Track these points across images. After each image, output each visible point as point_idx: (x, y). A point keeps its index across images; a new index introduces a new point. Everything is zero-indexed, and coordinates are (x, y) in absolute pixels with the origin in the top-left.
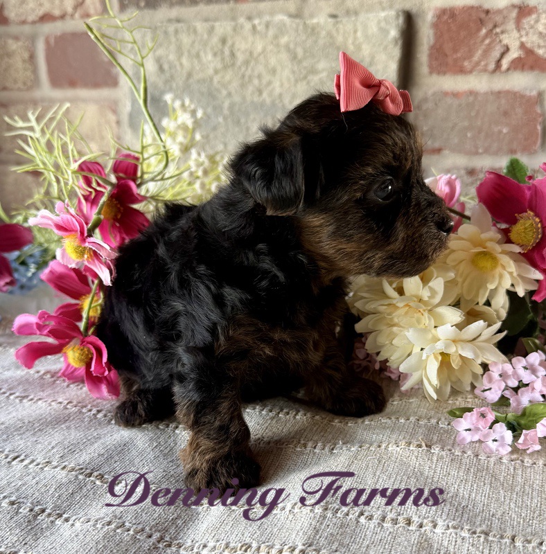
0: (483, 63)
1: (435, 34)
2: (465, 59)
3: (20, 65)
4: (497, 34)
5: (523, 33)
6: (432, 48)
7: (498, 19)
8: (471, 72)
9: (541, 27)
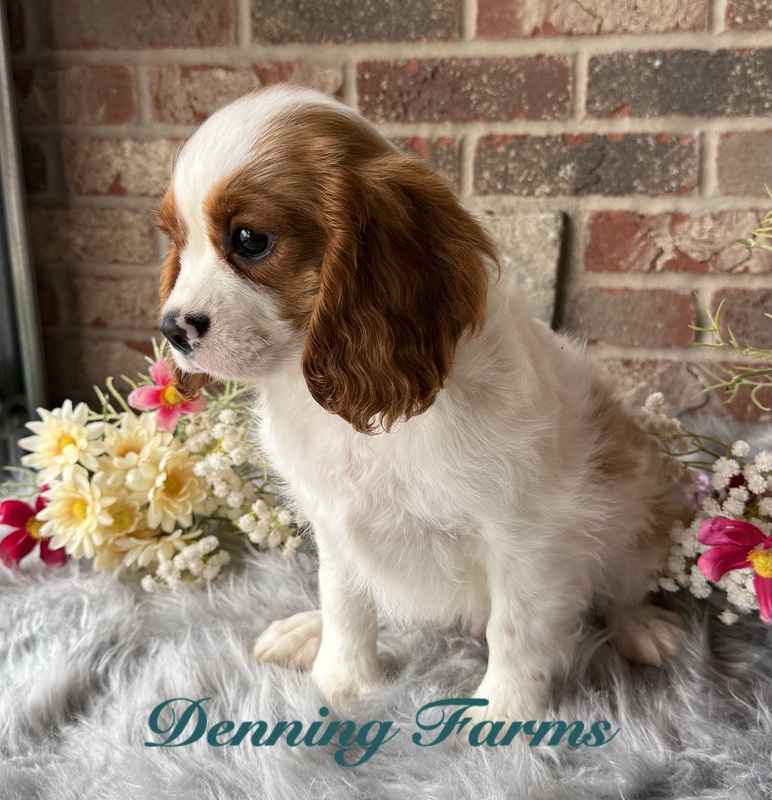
0: (638, 264)
1: (592, 235)
2: (620, 259)
3: (137, 238)
4: (651, 238)
5: (676, 238)
6: (589, 247)
7: (653, 224)
8: (626, 271)
9: (694, 233)
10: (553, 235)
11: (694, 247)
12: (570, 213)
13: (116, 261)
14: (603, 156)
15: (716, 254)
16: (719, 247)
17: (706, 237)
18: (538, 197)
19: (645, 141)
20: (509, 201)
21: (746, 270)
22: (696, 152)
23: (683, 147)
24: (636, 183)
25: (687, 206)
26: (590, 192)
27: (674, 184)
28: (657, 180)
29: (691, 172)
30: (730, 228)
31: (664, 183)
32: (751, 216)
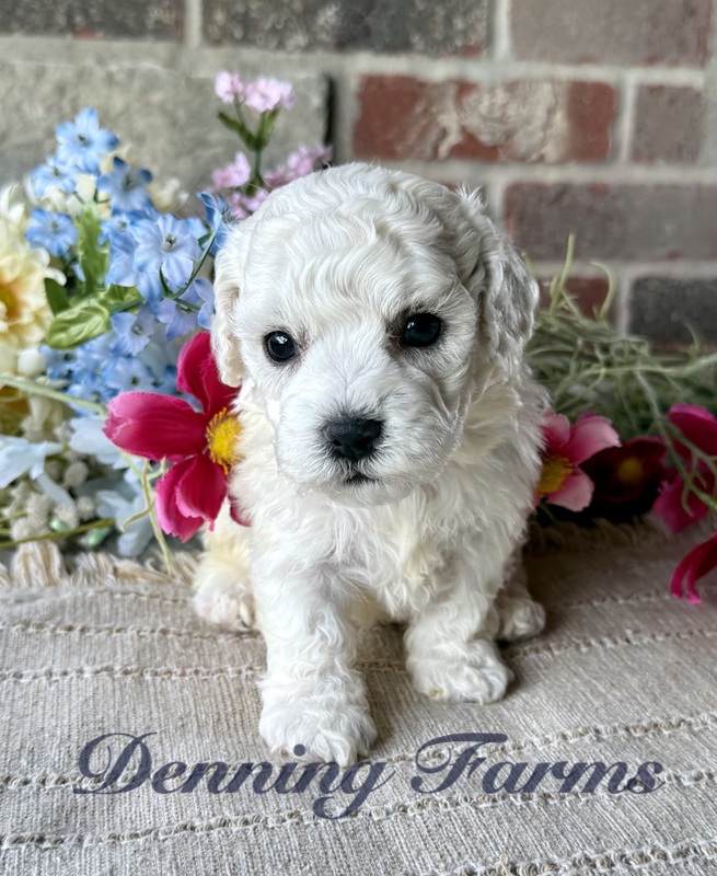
0: (418, 149)
1: (362, 108)
2: (396, 141)
4: (433, 114)
5: (462, 116)
6: (357, 125)
7: (435, 95)
9: (484, 107)
10: (317, 100)
11: (482, 127)
12: (334, 75)
15: (509, 135)
16: (512, 127)
17: (497, 114)
18: (289, 53)
20: (250, 54)
21: (542, 158)
24: (416, 39)
25: (475, 71)
26: (358, 47)
27: (459, 43)
28: (438, 36)
29: (481, 28)
30: (524, 103)
31: (448, 39)
32: (547, 88)
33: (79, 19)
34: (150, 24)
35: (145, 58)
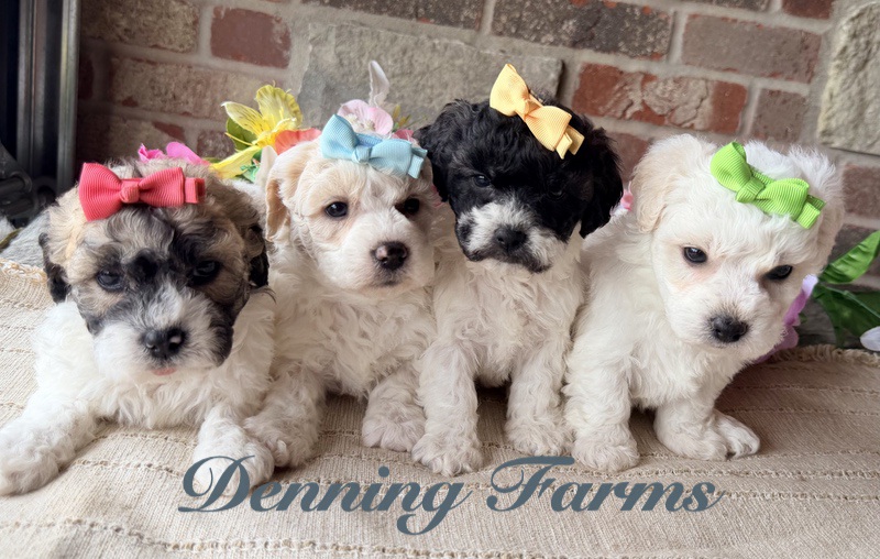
0: (612, 111)
1: (581, 82)
2: (600, 105)
3: (180, 27)
4: (626, 91)
5: (645, 93)
6: (577, 92)
7: (629, 79)
8: (603, 115)
9: (658, 92)
10: (553, 76)
11: (657, 103)
12: (567, 61)
13: (156, 46)
14: (599, 18)
15: (672, 110)
16: (675, 105)
17: (667, 95)
18: (543, 44)
19: (633, 11)
20: (518, 43)
21: (692, 126)
22: (670, 27)
23: (660, 21)
24: (621, 44)
25: (656, 68)
26: (584, 46)
27: (649, 50)
28: (637, 45)
29: (663, 41)
30: (685, 91)
31: (642, 47)
32: (702, 83)
33: (421, 10)
34: (462, 19)
35: (456, 38)
